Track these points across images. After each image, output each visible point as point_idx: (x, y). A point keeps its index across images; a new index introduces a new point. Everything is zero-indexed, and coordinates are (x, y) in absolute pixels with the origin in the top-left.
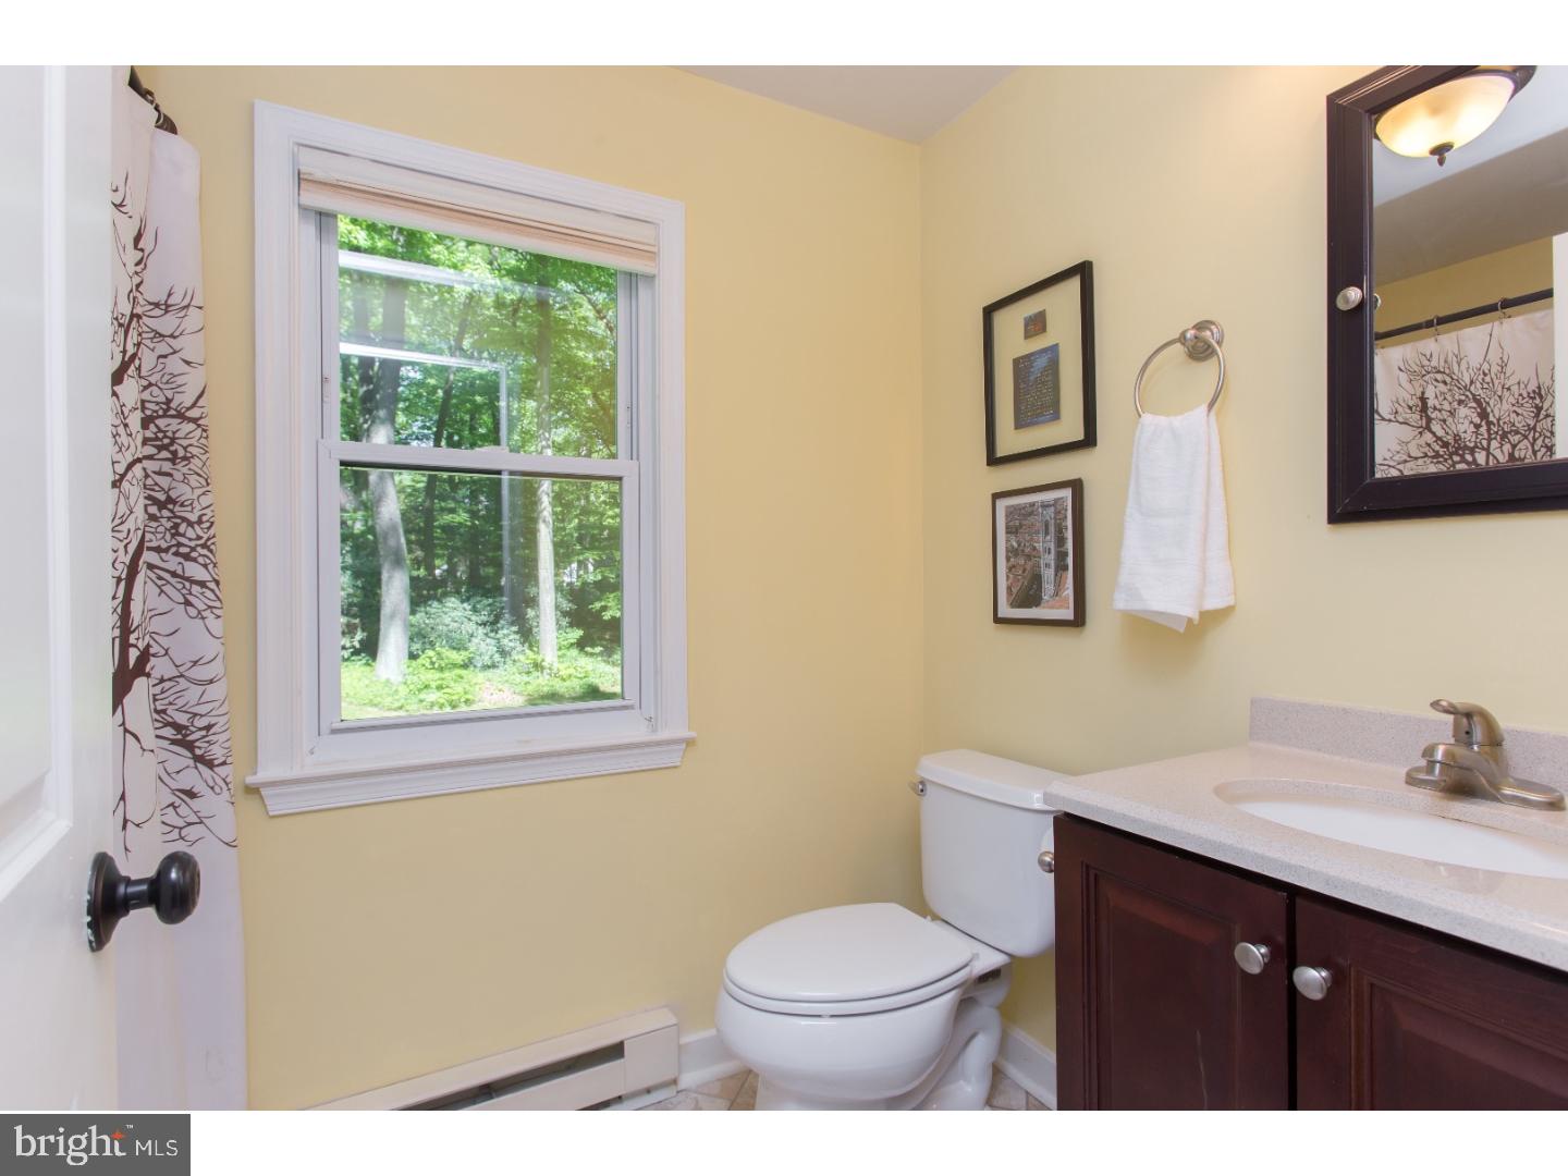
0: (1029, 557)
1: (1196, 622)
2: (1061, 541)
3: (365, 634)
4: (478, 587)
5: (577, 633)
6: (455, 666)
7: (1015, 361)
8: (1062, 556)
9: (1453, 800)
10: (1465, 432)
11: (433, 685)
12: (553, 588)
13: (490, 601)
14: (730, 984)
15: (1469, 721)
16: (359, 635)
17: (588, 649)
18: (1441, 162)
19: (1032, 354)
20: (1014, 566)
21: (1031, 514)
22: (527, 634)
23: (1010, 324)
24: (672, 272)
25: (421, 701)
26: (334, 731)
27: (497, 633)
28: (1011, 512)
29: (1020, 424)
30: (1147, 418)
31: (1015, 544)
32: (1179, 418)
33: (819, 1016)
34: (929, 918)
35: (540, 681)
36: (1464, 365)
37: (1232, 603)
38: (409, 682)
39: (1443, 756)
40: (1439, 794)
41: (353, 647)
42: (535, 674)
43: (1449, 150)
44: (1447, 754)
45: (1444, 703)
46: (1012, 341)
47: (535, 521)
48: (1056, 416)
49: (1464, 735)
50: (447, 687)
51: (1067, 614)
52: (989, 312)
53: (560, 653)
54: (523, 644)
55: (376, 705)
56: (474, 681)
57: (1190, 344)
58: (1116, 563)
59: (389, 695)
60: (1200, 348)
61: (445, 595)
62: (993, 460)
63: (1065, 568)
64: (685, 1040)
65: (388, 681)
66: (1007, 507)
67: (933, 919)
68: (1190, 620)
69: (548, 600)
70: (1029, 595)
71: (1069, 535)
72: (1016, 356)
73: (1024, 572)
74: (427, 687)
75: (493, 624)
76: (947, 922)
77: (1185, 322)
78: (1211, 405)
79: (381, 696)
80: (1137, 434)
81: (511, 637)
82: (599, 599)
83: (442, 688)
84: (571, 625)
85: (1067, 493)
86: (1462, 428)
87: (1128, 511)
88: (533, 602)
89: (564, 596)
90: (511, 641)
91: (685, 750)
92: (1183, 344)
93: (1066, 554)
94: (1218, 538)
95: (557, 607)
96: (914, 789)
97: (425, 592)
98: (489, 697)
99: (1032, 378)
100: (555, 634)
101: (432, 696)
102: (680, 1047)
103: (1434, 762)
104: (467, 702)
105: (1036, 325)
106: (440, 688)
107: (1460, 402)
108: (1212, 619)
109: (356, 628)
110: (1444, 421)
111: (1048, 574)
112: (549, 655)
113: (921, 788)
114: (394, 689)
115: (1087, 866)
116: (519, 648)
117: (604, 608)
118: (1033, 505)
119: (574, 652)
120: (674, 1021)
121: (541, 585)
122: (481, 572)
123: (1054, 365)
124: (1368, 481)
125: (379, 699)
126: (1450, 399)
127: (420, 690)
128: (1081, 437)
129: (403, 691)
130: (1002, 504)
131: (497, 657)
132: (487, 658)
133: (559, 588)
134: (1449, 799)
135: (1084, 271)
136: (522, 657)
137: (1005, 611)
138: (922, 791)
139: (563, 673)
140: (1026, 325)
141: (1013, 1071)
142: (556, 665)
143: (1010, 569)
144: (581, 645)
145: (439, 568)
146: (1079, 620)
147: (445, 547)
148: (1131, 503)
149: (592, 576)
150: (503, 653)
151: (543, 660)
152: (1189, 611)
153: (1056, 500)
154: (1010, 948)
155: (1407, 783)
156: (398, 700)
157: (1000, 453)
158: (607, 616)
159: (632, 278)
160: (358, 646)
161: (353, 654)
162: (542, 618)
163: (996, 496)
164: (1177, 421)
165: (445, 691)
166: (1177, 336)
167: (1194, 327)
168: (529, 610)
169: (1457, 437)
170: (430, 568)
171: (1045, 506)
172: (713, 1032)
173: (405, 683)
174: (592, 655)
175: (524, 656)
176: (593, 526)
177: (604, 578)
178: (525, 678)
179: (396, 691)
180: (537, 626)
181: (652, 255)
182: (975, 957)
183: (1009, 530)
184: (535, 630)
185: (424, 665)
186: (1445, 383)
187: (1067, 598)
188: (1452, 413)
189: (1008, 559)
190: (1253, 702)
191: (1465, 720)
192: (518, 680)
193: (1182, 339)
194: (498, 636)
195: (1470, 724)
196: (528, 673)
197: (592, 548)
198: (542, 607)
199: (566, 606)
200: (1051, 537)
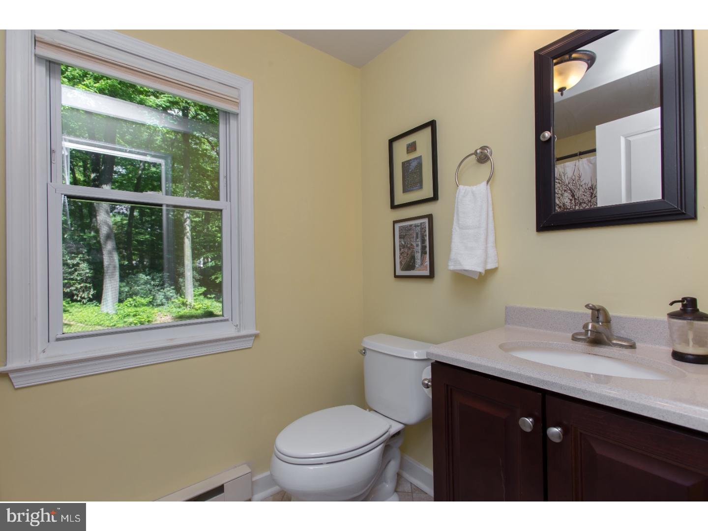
0: (409, 248)
1: (483, 275)
2: (423, 241)
3: (95, 291)
4: (155, 267)
5: (203, 289)
6: (143, 305)
7: (402, 163)
8: (424, 248)
9: (593, 346)
10: (567, 202)
11: (132, 314)
12: (191, 268)
13: (161, 275)
14: (277, 451)
15: (598, 313)
16: (92, 292)
17: (209, 296)
18: (562, 94)
19: (410, 160)
20: (403, 253)
21: (410, 230)
22: (179, 291)
23: (400, 148)
24: (246, 111)
25: (125, 322)
26: (58, 340)
27: (164, 290)
28: (401, 229)
29: (405, 190)
30: (461, 187)
31: (403, 243)
32: (475, 187)
33: (322, 464)
34: (368, 410)
35: (186, 310)
36: (566, 177)
37: (497, 266)
38: (118, 313)
39: (591, 328)
40: (588, 344)
41: (89, 297)
42: (183, 308)
43: (564, 90)
44: (593, 326)
45: (591, 305)
46: (401, 154)
47: (183, 239)
48: (421, 187)
49: (596, 319)
50: (139, 315)
51: (427, 273)
52: (391, 142)
53: (195, 298)
54: (177, 294)
55: (100, 325)
56: (153, 312)
57: (479, 155)
58: (449, 250)
59: (108, 320)
60: (483, 157)
61: (138, 272)
62: (393, 207)
63: (425, 253)
64: (254, 479)
65: (107, 313)
66: (400, 227)
67: (370, 411)
68: (480, 273)
69: (189, 274)
70: (410, 265)
71: (427, 238)
72: (404, 161)
73: (408, 254)
74: (128, 315)
75: (162, 286)
76: (376, 411)
77: (476, 146)
78: (488, 182)
79: (103, 320)
80: (457, 194)
81: (171, 291)
82: (213, 274)
83: (136, 316)
84: (201, 285)
85: (426, 220)
86: (566, 201)
87: (454, 226)
88: (182, 275)
89: (198, 273)
90: (171, 293)
91: (254, 340)
92: (476, 155)
93: (426, 247)
94: (491, 239)
95: (193, 277)
96: (361, 352)
97: (127, 271)
98: (160, 319)
99: (410, 170)
100: (193, 289)
101: (131, 320)
102: (253, 483)
103: (588, 330)
104: (149, 321)
105: (412, 147)
106: (135, 316)
107: (565, 191)
108: (490, 272)
109: (90, 289)
110: (559, 198)
111: (418, 256)
112: (190, 299)
113: (364, 352)
114: (110, 317)
115: (447, 385)
116: (175, 296)
117: (217, 278)
118: (411, 226)
119: (202, 297)
120: (250, 471)
121: (186, 268)
122: (157, 262)
123: (420, 166)
124: (553, 213)
125: (102, 322)
126: (561, 189)
127: (124, 317)
128: (432, 196)
129: (116, 318)
130: (397, 226)
131: (164, 301)
132: (159, 301)
133: (195, 269)
134: (592, 346)
135: (432, 124)
136: (176, 301)
137: (399, 272)
138: (364, 353)
139: (197, 307)
140: (407, 148)
141: (406, 475)
142: (193, 304)
143: (401, 254)
144: (205, 294)
145: (135, 260)
146: (432, 276)
147: (137, 250)
148: (455, 223)
149: (211, 264)
150: (168, 299)
151: (187, 301)
152: (480, 269)
153: (421, 224)
154: (405, 421)
155: (572, 339)
156: (113, 322)
157: (396, 203)
158: (218, 281)
159: (227, 114)
160: (91, 297)
161: (88, 301)
162: (186, 282)
163: (395, 222)
164: (474, 188)
165: (138, 317)
166: (473, 152)
167: (480, 148)
168: (180, 279)
169: (564, 205)
170: (130, 260)
171: (416, 226)
172: (267, 473)
173: (117, 314)
174: (210, 298)
175: (178, 300)
176: (211, 242)
177: (216, 264)
178: (178, 310)
179: (112, 318)
180: (184, 286)
181: (237, 104)
182: (391, 427)
183: (401, 237)
184: (183, 288)
185: (127, 305)
186: (559, 183)
187: (426, 267)
188: (562, 195)
189: (400, 249)
190: (506, 308)
191: (596, 312)
192: (174, 311)
193: (476, 153)
194: (164, 291)
195: (598, 314)
196: (180, 307)
197: (210, 251)
198: (186, 277)
199: (198, 277)
200: (419, 240)
